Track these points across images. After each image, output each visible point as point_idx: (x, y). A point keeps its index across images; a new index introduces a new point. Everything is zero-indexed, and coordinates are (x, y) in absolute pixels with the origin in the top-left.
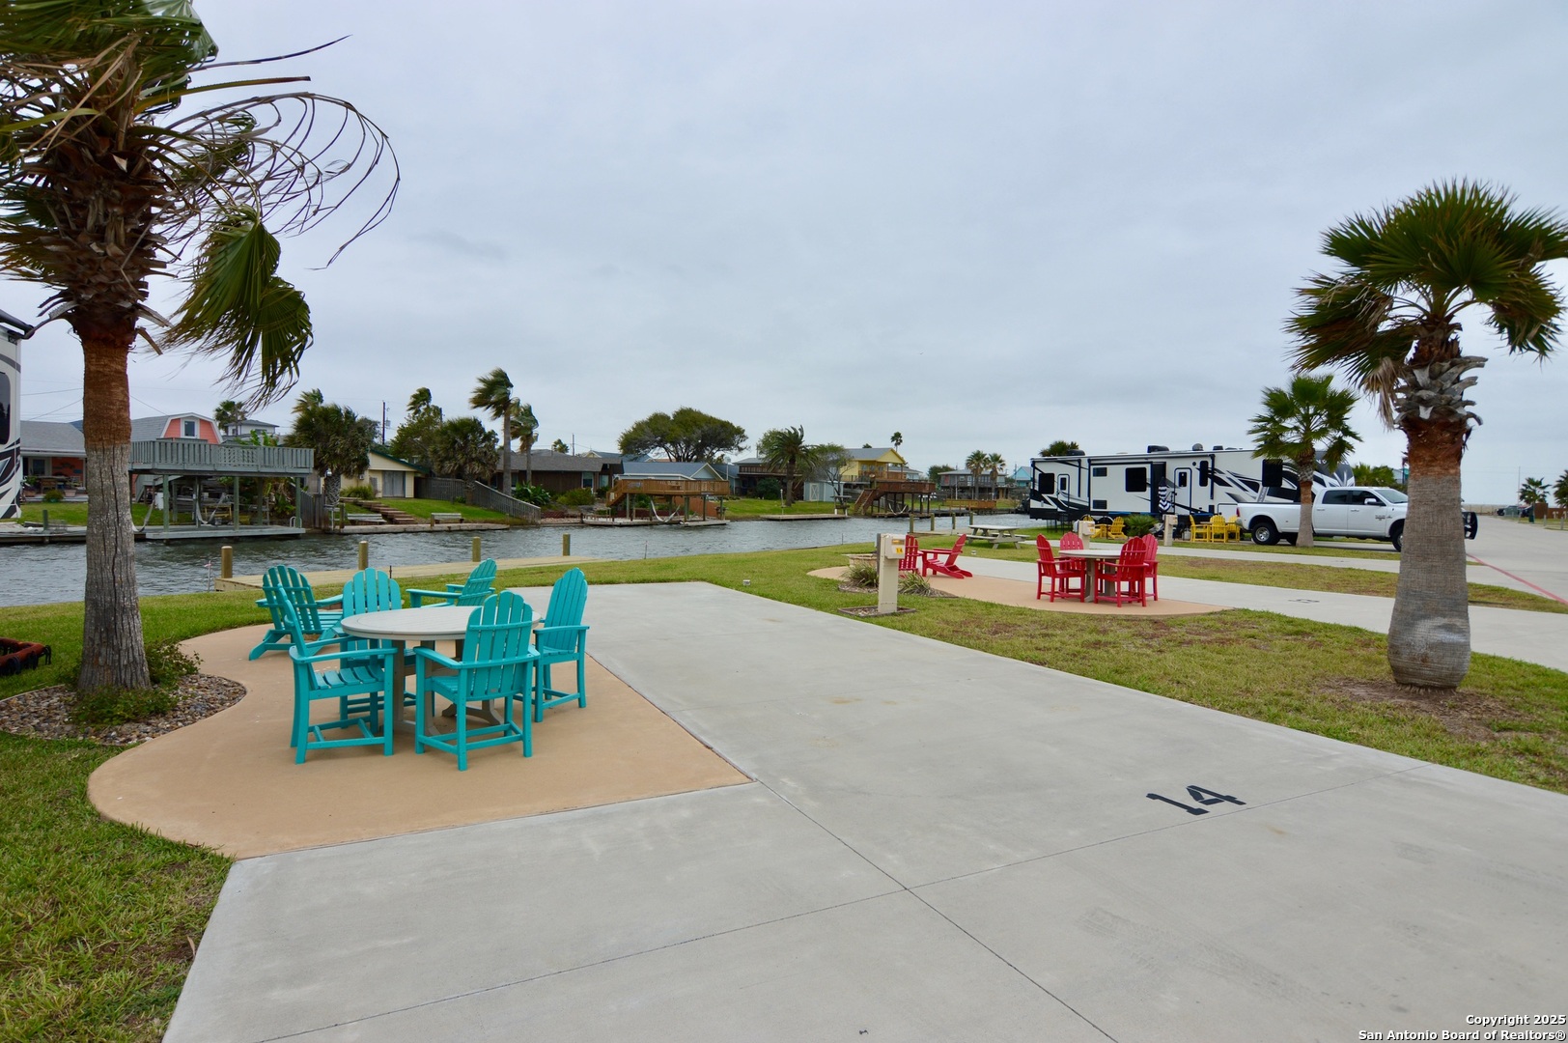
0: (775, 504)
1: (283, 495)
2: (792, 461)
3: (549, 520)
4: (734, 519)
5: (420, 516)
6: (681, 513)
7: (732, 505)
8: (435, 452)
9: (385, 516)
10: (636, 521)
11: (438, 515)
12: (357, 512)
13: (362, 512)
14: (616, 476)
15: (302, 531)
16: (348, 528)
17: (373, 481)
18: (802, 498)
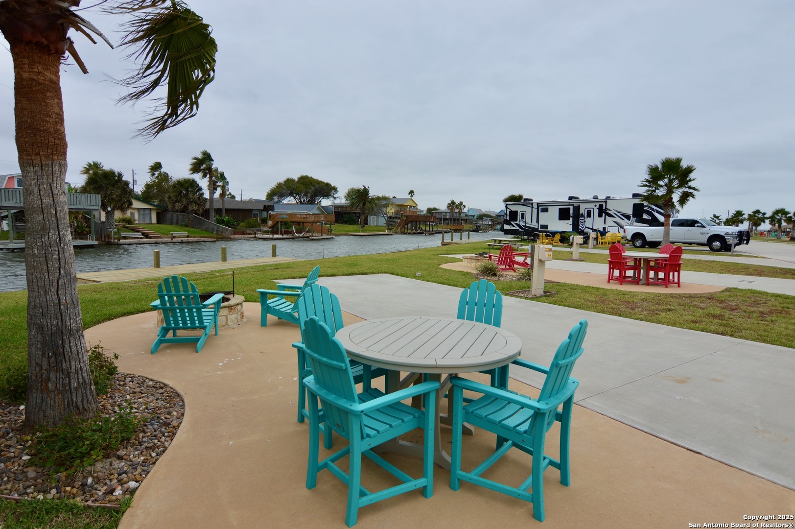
0: (355, 227)
1: (81, 222)
2: (364, 204)
3: (237, 236)
4: (337, 235)
5: (163, 234)
6: (308, 232)
7: (336, 227)
8: (169, 197)
9: (143, 234)
10: (285, 236)
11: (175, 234)
12: (126, 231)
13: (128, 232)
14: (270, 212)
15: (96, 243)
16: (122, 241)
17: (132, 214)
18: (367, 224)
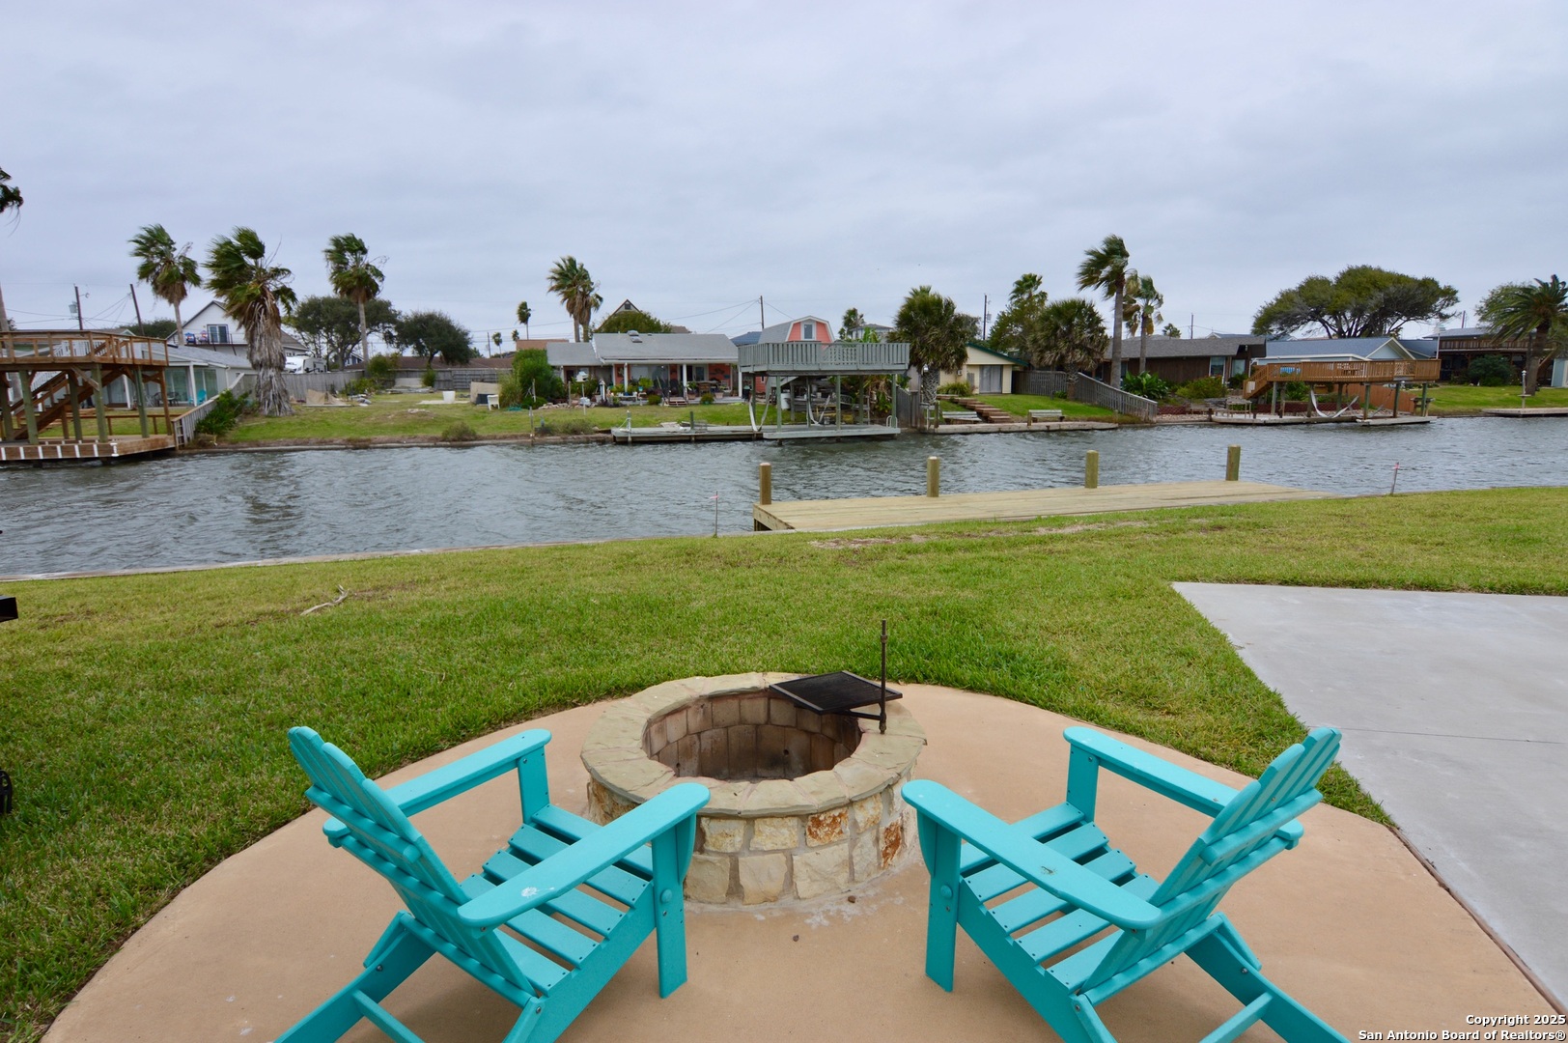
0: (1505, 392)
2: (1543, 328)
3: (1166, 417)
4: (1442, 415)
5: (1016, 413)
6: (1356, 407)
7: (1439, 394)
8: (1035, 341)
9: (980, 414)
10: (1287, 418)
11: (1035, 413)
12: (953, 409)
13: (957, 410)
14: (1255, 360)
15: (897, 430)
16: (943, 428)
17: (971, 376)
18: (1548, 384)
